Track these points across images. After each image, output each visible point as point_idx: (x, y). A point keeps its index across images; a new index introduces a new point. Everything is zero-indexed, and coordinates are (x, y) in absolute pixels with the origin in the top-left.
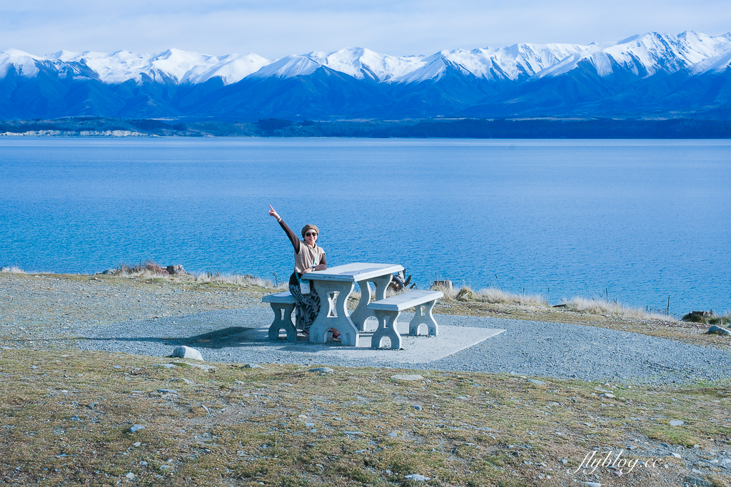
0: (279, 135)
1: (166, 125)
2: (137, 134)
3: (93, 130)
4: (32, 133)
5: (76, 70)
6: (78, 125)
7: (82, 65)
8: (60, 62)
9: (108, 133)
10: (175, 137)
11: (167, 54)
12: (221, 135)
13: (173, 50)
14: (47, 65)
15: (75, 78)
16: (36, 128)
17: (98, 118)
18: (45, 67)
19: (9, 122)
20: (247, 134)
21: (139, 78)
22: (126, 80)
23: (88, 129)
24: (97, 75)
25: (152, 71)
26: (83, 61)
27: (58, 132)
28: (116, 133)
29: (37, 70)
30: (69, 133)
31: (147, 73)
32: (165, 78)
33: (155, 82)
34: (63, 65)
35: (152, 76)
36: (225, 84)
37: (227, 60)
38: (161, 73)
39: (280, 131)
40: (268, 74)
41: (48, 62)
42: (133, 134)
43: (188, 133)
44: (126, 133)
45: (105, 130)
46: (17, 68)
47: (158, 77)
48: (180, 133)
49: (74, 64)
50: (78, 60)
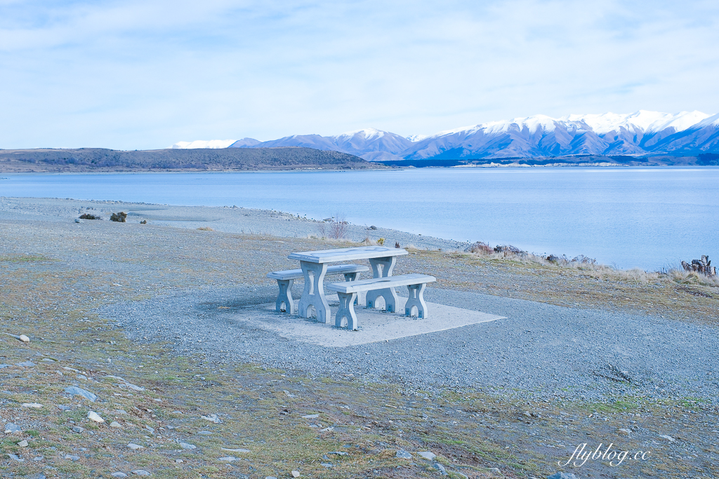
0: (713, 164)
1: (635, 159)
2: (615, 164)
3: (588, 162)
4: (549, 165)
5: (579, 126)
6: (578, 160)
7: (583, 123)
8: (569, 121)
9: (597, 164)
10: (640, 166)
11: (637, 113)
12: (672, 165)
13: (640, 111)
14: (561, 124)
15: (577, 131)
16: (552, 162)
17: (591, 155)
18: (559, 125)
19: (536, 158)
20: (690, 164)
21: (618, 130)
22: (610, 131)
23: (584, 162)
24: (591, 128)
25: (627, 125)
26: (583, 120)
27: (565, 164)
28: (602, 164)
29: (555, 127)
30: (572, 164)
31: (624, 126)
32: (636, 129)
33: (629, 132)
34: (570, 123)
35: (627, 128)
36: (676, 132)
37: (678, 116)
38: (633, 126)
39: (714, 161)
40: (707, 124)
41: (562, 121)
42: (613, 165)
43: (649, 164)
44: (608, 164)
45: (595, 162)
46: (543, 126)
47: (631, 129)
48: (644, 163)
49: (577, 122)
50: (580, 120)
